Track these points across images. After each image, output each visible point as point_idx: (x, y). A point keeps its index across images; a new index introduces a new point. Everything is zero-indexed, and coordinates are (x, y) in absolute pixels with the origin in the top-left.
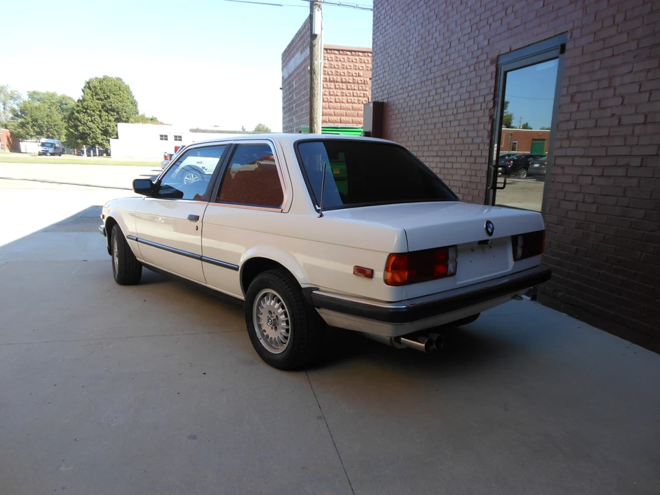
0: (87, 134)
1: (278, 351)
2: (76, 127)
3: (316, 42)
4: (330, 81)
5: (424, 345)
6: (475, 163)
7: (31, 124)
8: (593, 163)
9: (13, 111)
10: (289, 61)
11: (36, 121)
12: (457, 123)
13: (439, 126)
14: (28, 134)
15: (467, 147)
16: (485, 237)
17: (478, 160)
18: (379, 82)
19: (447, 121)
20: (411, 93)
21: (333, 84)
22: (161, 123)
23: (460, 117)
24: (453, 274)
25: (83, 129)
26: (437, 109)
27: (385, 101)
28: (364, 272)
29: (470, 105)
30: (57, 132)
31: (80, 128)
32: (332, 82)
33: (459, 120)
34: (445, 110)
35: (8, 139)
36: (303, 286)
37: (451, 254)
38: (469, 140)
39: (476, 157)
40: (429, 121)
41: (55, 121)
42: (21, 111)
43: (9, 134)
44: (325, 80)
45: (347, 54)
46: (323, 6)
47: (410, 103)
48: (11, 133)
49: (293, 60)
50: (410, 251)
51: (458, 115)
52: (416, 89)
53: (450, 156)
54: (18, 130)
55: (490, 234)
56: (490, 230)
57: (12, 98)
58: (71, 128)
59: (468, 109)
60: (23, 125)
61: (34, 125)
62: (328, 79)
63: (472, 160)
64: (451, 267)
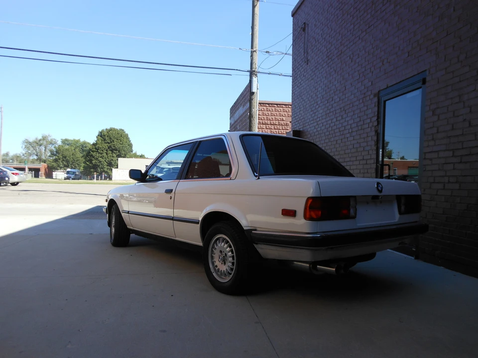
0: (97, 165)
1: (226, 280)
2: (91, 161)
3: (253, 97)
4: (263, 124)
5: (334, 269)
6: (366, 164)
7: (61, 160)
8: (453, 154)
9: (51, 151)
10: (235, 113)
11: (65, 157)
12: (352, 138)
13: (339, 142)
14: (59, 166)
15: (360, 154)
16: (376, 193)
17: (369, 162)
18: (297, 117)
19: (345, 138)
20: (320, 122)
21: (264, 126)
22: (147, 158)
23: (354, 134)
24: (354, 217)
25: (95, 162)
26: (338, 130)
27: (301, 129)
28: (289, 213)
29: (361, 125)
30: (78, 164)
31: (94, 162)
32: (264, 124)
33: (353, 136)
34: (343, 131)
35: (45, 170)
36: (245, 228)
37: (352, 203)
38: (362, 149)
39: (367, 160)
40: (332, 139)
41: (77, 158)
42: (56, 152)
43: (46, 166)
44: (259, 123)
45: (274, 107)
46: (258, 74)
47: (319, 129)
48: (48, 166)
49: (238, 112)
50: (322, 196)
51: (353, 133)
52: (322, 119)
53: (348, 161)
54: (53, 164)
55: (380, 191)
56: (379, 188)
57: (51, 143)
58: (87, 161)
59: (360, 128)
60: (56, 161)
61: (63, 160)
62: (261, 122)
63: (364, 162)
64: (352, 211)
